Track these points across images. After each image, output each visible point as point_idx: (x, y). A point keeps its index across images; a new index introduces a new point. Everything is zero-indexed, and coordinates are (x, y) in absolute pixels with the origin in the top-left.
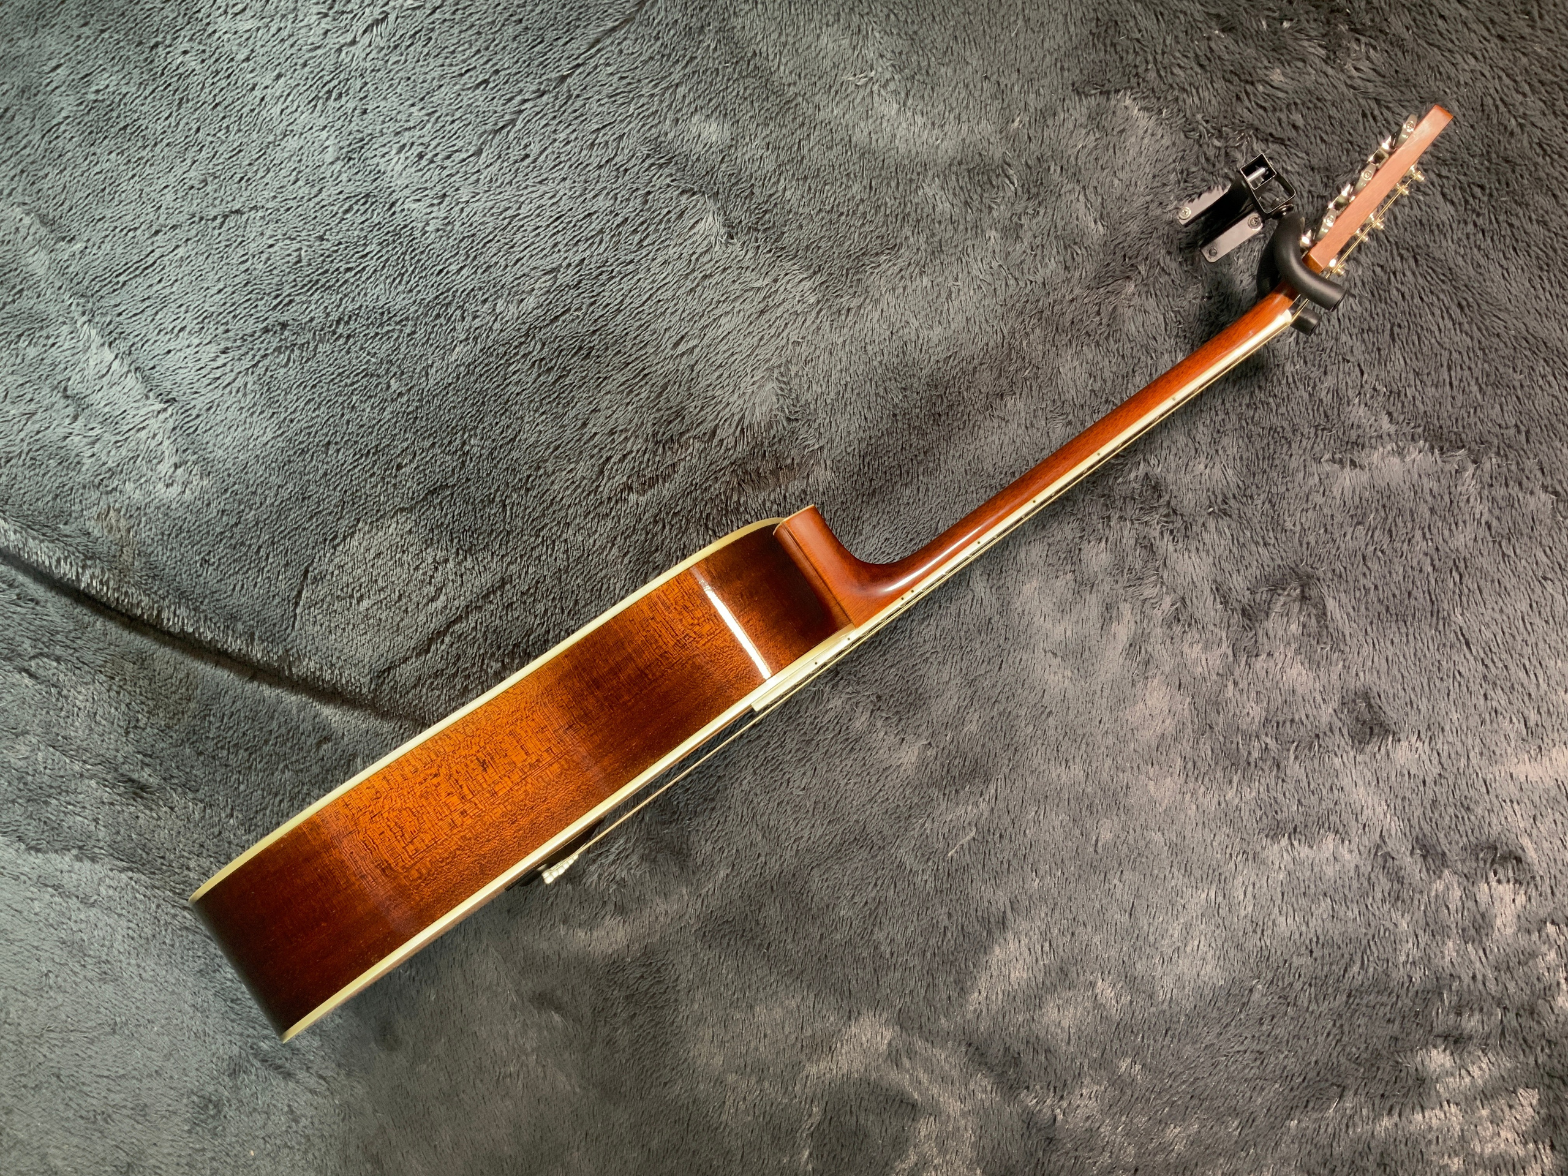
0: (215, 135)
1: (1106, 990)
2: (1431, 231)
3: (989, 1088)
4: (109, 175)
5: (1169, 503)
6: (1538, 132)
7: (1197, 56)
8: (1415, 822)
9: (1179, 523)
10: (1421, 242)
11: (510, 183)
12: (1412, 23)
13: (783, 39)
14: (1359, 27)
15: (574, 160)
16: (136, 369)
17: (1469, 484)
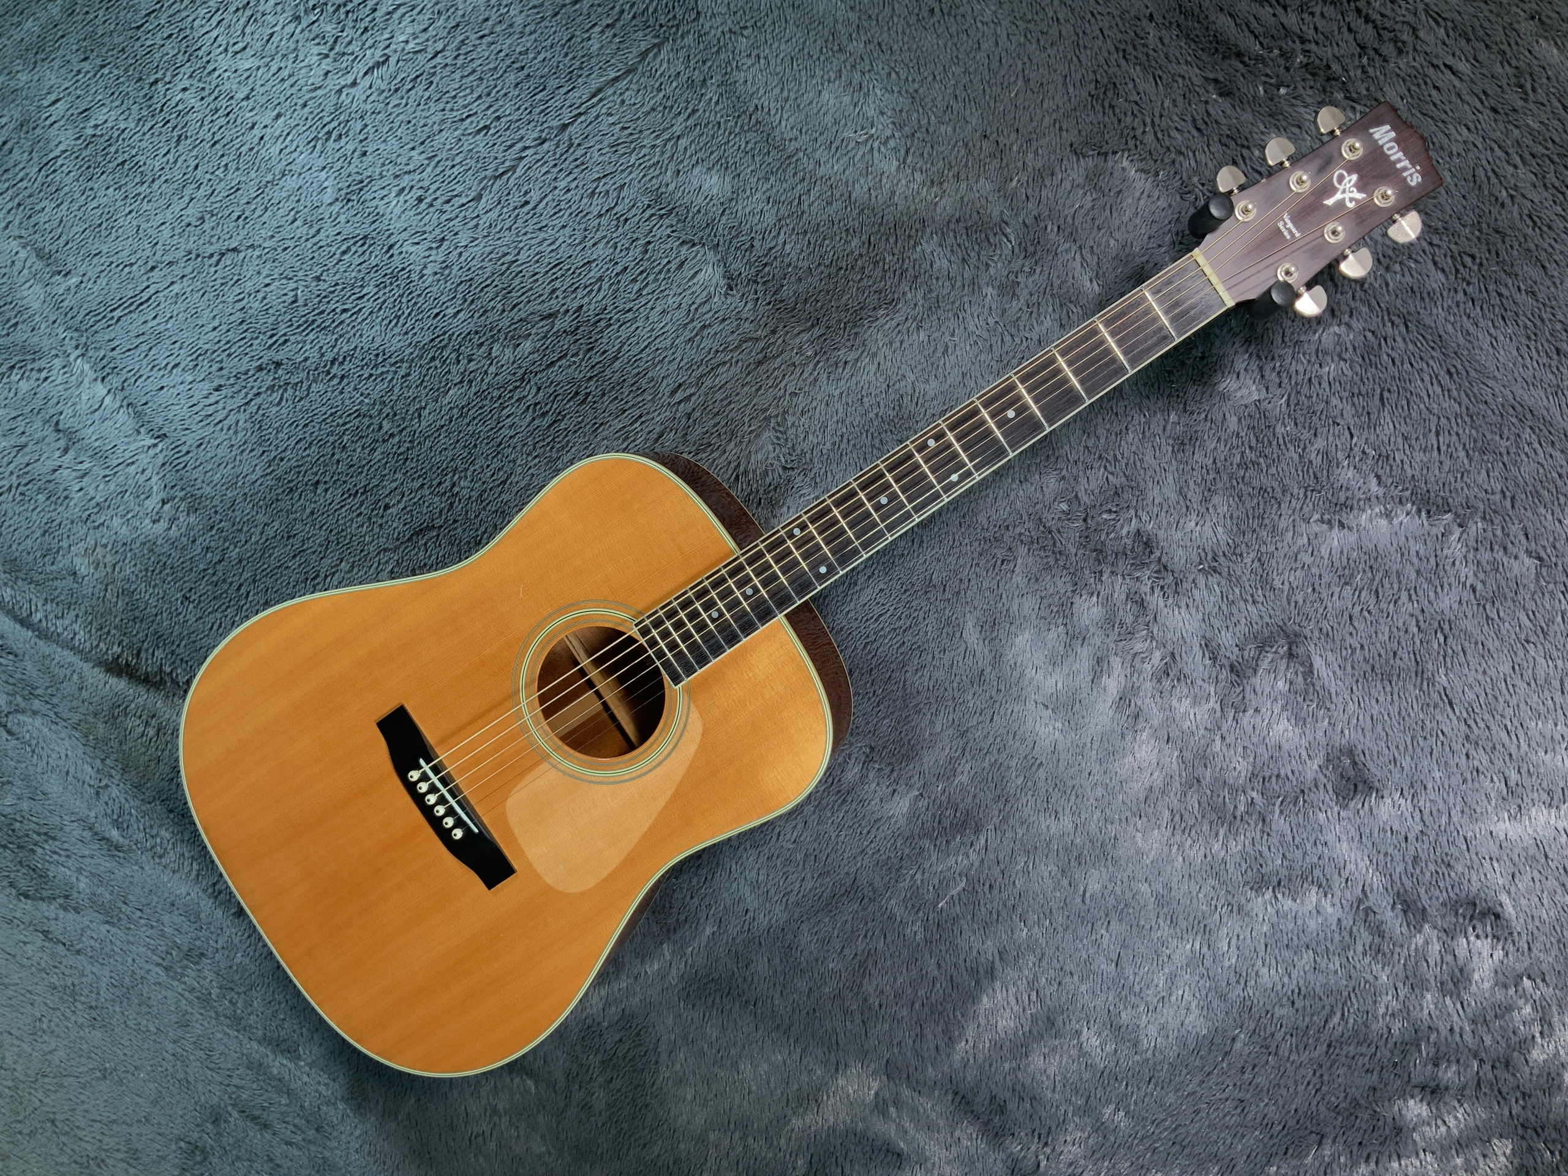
0: (213, 173)
1: (1091, 1040)
2: (1422, 299)
3: (974, 1136)
4: (107, 210)
5: (1160, 559)
6: (1529, 204)
7: (1194, 120)
8: (1396, 877)
9: (1170, 579)
10: (1412, 309)
11: (510, 229)
12: (1407, 93)
13: (785, 94)
14: (1354, 95)
15: (574, 208)
16: (128, 405)
17: (1455, 548)
